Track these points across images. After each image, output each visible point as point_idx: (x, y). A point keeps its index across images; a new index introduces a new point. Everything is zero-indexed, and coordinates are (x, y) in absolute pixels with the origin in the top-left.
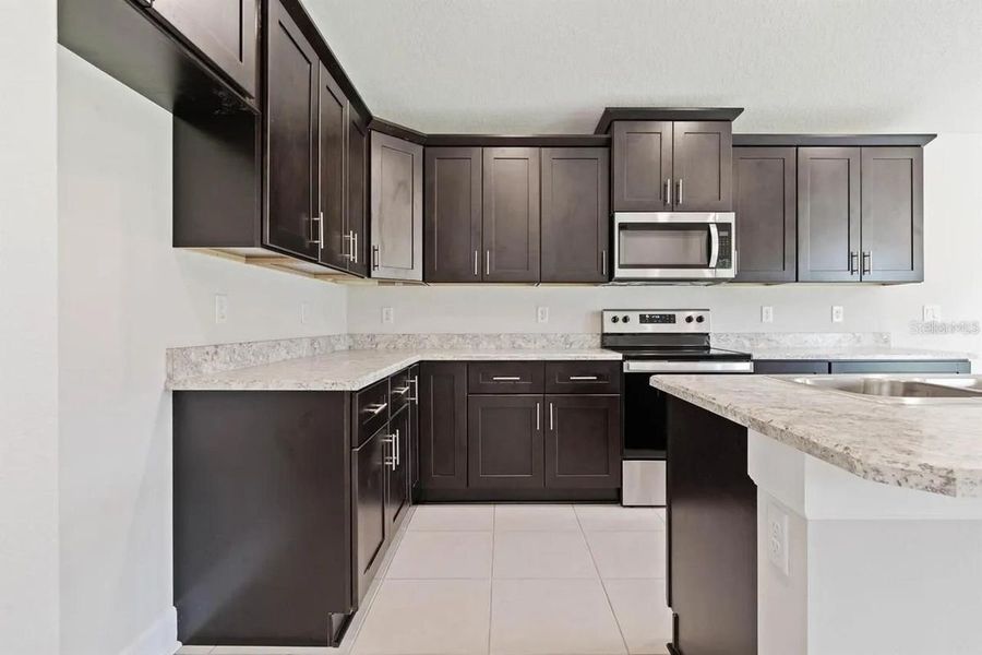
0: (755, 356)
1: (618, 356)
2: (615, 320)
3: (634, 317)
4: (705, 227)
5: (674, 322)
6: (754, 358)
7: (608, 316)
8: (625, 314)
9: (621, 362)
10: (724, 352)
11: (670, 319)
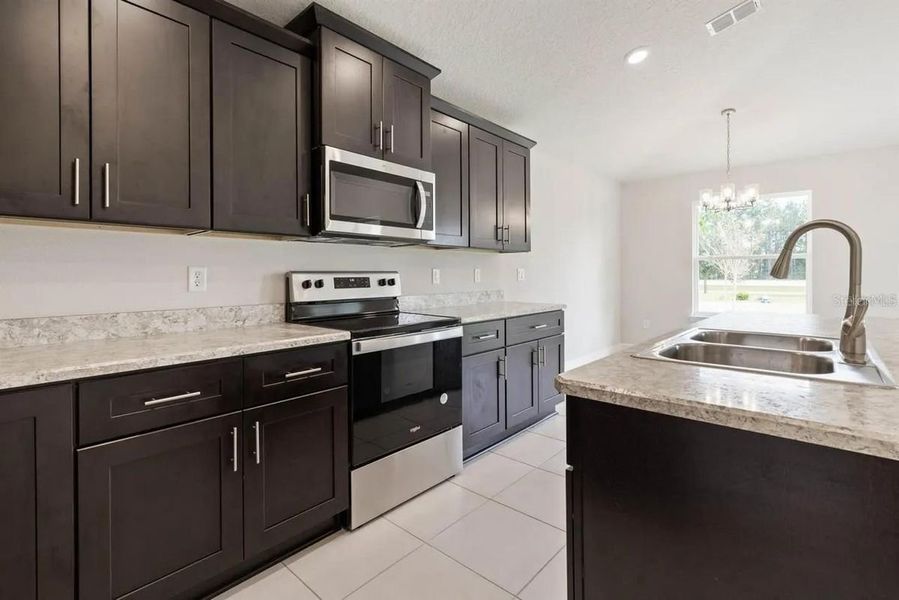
0: (465, 320)
1: (346, 335)
2: (306, 285)
3: (328, 280)
4: (413, 184)
5: (369, 286)
6: (463, 322)
7: (297, 280)
8: (317, 277)
9: (348, 343)
10: (441, 319)
11: (363, 283)
